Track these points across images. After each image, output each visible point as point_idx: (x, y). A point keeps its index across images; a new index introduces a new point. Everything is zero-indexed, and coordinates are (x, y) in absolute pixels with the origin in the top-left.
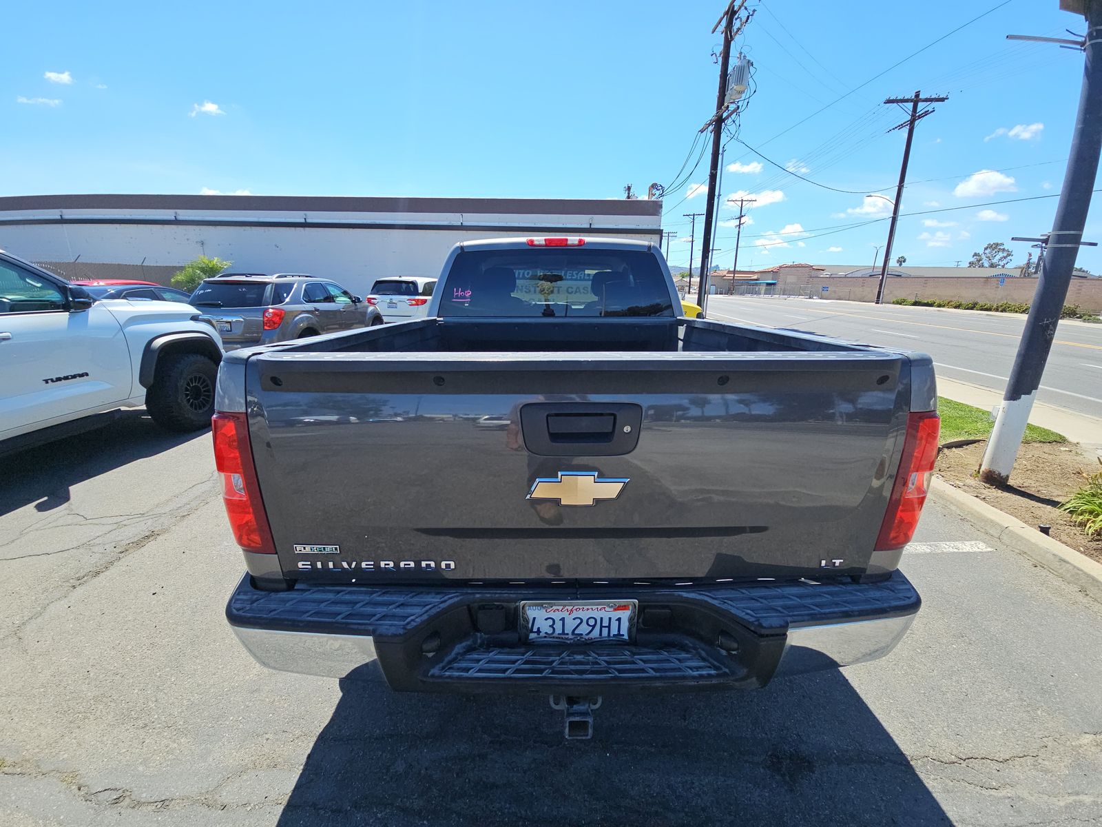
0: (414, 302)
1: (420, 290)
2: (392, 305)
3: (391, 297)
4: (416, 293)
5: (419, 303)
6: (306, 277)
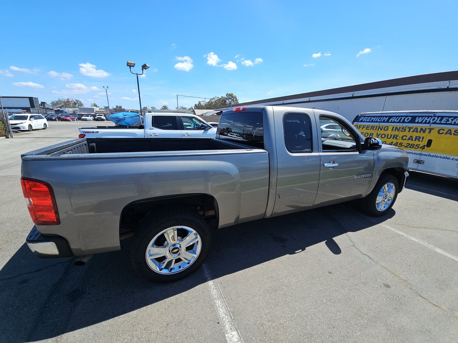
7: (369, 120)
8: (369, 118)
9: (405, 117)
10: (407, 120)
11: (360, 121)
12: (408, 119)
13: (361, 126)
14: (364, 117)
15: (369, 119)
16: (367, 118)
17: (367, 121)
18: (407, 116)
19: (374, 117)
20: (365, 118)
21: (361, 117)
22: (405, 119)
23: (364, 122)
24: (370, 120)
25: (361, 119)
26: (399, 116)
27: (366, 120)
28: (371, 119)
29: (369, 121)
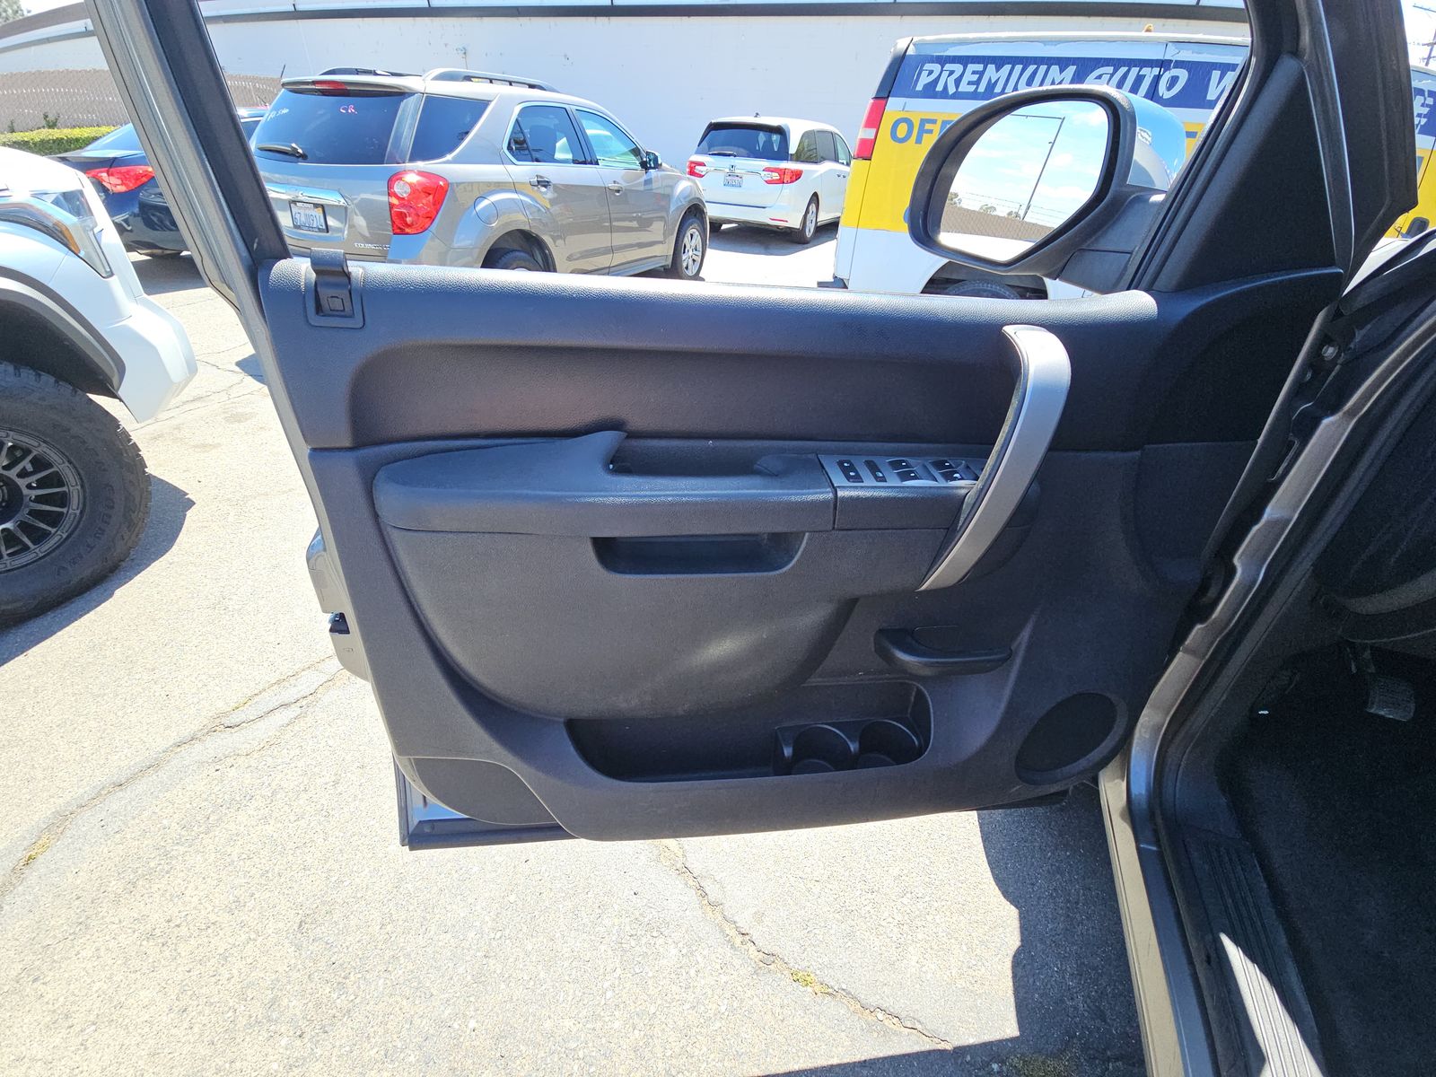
0: (776, 176)
1: (793, 149)
2: (733, 179)
3: (732, 160)
4: (783, 154)
5: (787, 178)
6: (531, 86)
7: (970, 83)
8: (971, 67)
9: (1156, 71)
10: (1169, 89)
11: (919, 87)
12: (1174, 80)
13: (928, 126)
14: (943, 60)
15: (968, 77)
16: (958, 68)
17: (964, 87)
18: (1164, 64)
19: (999, 62)
20: (948, 67)
21: (924, 59)
22: (1157, 79)
23: (944, 94)
24: (978, 83)
25: (925, 74)
26: (1131, 63)
27: (958, 82)
28: (981, 74)
29: (972, 88)
